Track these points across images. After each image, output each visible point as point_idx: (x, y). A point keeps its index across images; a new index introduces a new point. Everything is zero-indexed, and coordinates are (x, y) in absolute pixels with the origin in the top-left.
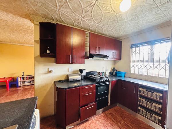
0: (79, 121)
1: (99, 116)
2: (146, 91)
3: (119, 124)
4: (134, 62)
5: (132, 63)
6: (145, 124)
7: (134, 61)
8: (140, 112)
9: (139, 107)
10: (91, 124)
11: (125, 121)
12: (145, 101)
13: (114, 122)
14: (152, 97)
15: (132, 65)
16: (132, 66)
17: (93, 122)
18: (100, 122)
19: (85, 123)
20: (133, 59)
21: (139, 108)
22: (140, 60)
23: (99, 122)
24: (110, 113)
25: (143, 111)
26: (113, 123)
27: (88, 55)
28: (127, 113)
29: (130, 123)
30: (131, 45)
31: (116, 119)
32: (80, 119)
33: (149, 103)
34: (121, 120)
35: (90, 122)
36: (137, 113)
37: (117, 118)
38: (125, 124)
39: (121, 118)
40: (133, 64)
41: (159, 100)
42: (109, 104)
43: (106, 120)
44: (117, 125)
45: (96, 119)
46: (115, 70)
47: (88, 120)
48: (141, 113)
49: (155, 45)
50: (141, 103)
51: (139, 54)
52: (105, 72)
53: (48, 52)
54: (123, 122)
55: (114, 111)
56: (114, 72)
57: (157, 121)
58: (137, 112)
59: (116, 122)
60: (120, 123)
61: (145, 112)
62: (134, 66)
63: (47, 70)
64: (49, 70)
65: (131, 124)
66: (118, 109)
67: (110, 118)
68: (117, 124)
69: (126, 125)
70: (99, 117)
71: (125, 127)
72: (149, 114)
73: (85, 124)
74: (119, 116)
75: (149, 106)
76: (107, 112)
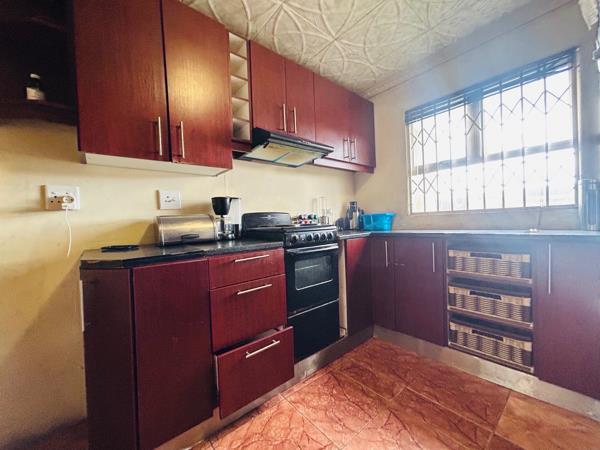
0: (215, 420)
1: (307, 383)
2: (472, 255)
3: (386, 398)
4: (420, 173)
5: (413, 178)
6: (477, 383)
7: (422, 170)
8: (456, 341)
9: (451, 324)
10: (273, 424)
11: (408, 384)
12: (471, 293)
13: (368, 396)
14: (494, 273)
15: (413, 185)
16: (414, 187)
17: (281, 413)
18: (314, 408)
19: (247, 425)
20: (416, 161)
21: (453, 326)
22: (439, 161)
23: (309, 407)
24: (349, 365)
25: (465, 334)
26: (364, 398)
27: (247, 135)
28: (413, 356)
29: (426, 389)
30: (407, 113)
31: (374, 383)
32: (216, 411)
33: (485, 301)
34: (393, 385)
35: (267, 414)
36: (446, 349)
37: (378, 379)
38: (408, 393)
39: (392, 376)
40: (417, 178)
41: (518, 278)
42: (344, 333)
43: (335, 392)
44: (382, 403)
45: (293, 398)
46: (355, 211)
47: (257, 410)
48: (460, 343)
49: (484, 100)
50: (458, 307)
51: (436, 142)
52: (323, 217)
53: (32, 94)
54: (401, 390)
55: (366, 356)
56: (354, 219)
57: (518, 360)
58: (446, 345)
59: (374, 394)
60: (393, 396)
61: (473, 338)
62: (421, 187)
63: (35, 195)
64: (49, 195)
65: (432, 391)
66: (378, 348)
67: (350, 384)
68: (380, 400)
69: (414, 398)
70: (306, 389)
71: (412, 405)
72: (488, 341)
73: (243, 430)
74: (383, 371)
75: (485, 312)
76: (336, 365)
